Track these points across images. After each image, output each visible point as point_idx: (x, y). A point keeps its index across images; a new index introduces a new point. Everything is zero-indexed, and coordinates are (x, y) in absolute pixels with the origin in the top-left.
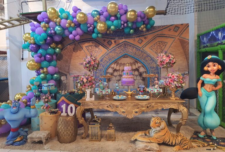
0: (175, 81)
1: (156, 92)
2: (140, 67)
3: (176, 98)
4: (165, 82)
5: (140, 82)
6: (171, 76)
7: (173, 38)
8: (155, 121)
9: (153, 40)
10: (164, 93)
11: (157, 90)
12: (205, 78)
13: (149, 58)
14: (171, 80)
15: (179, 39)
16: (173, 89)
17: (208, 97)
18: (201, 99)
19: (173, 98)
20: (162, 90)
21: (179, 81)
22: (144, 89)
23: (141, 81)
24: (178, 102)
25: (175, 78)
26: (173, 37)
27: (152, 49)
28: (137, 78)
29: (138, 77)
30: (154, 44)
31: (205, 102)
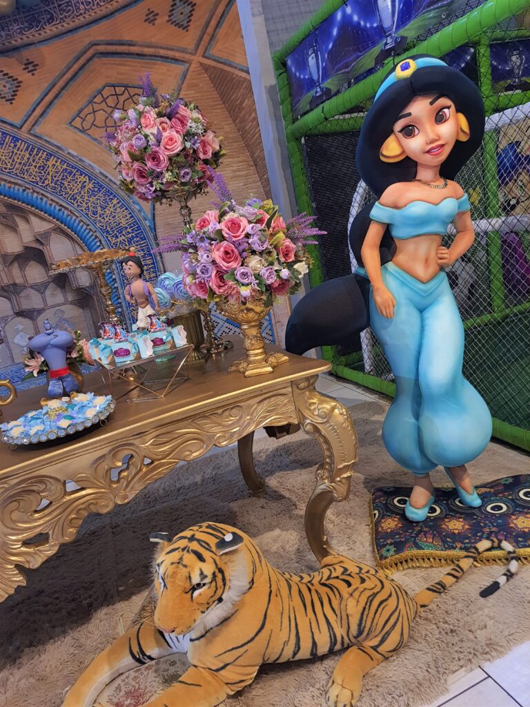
0: (254, 252)
1: (147, 352)
2: (46, 235)
3: (272, 360)
4: (194, 274)
5: (66, 316)
6: (218, 227)
7: (176, 60)
8: (184, 572)
9: (80, 79)
10: (197, 349)
11: (157, 342)
12: (396, 207)
13: (82, 179)
14: (226, 253)
15: (206, 68)
16: (249, 310)
17: (421, 311)
18: (391, 329)
19: (258, 364)
20: (184, 334)
21: (276, 247)
22: (74, 355)
23: (72, 311)
24: (292, 382)
25: (248, 236)
26: (177, 55)
27: (83, 131)
28: (50, 301)
29: (48, 292)
30: (91, 102)
31: (412, 344)
